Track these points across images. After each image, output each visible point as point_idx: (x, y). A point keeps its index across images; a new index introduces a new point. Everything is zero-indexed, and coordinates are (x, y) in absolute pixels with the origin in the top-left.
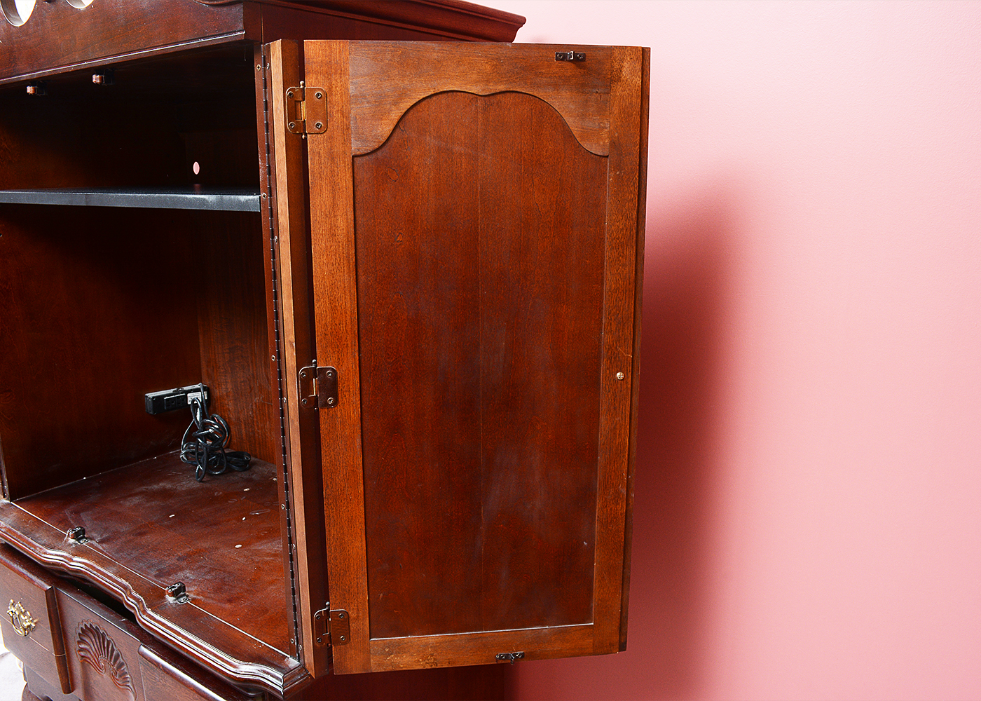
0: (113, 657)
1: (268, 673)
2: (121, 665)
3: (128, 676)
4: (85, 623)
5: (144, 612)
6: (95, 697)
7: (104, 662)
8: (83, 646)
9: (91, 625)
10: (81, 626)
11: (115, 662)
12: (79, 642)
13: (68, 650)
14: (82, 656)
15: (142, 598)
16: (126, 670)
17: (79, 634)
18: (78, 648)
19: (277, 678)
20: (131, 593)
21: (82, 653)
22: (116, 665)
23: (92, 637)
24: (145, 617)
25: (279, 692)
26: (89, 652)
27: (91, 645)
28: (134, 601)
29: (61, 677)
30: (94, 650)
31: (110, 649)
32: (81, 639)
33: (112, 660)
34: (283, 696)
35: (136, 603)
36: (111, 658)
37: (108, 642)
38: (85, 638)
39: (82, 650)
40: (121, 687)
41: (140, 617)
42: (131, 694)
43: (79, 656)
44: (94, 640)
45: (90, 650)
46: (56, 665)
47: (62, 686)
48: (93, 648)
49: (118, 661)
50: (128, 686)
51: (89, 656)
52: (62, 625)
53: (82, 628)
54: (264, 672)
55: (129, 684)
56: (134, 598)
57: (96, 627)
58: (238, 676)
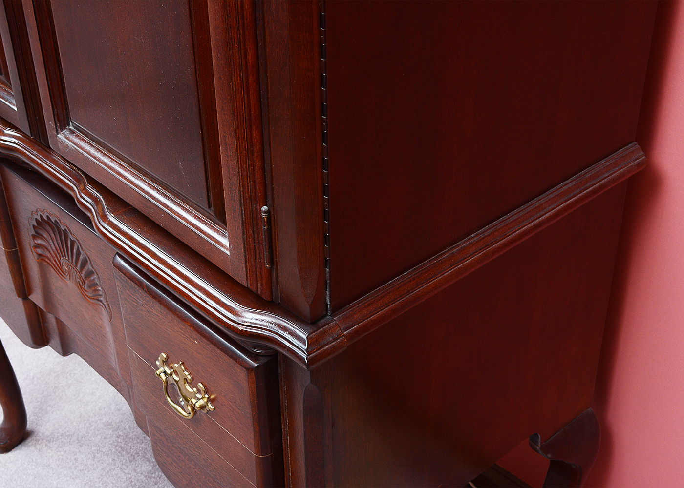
0: (80, 262)
1: (285, 329)
2: (90, 274)
3: (100, 288)
4: (39, 213)
5: (104, 218)
6: (59, 307)
7: (68, 265)
8: (39, 241)
9: (48, 217)
10: (35, 216)
11: (82, 267)
12: (34, 237)
13: (20, 244)
14: (40, 255)
15: (101, 197)
16: (97, 281)
17: (34, 226)
18: (33, 244)
19: (299, 338)
20: (85, 188)
21: (39, 251)
22: (84, 272)
23: (51, 232)
24: (106, 226)
25: (301, 359)
26: (48, 250)
27: (49, 242)
28: (89, 200)
29: (14, 277)
30: (54, 248)
31: (75, 250)
32: (36, 233)
33: (79, 265)
34: (308, 365)
35: (92, 203)
36: (77, 262)
37: (73, 242)
38: (41, 232)
39: (37, 246)
40: (92, 301)
41: (99, 224)
42: (104, 312)
43: (35, 254)
44: (53, 235)
45: (49, 248)
46: (6, 262)
47: (16, 288)
48: (53, 246)
49: (86, 268)
50: (101, 301)
51: (48, 255)
52: (11, 212)
53: (36, 219)
54: (279, 326)
55: (102, 299)
56: (90, 195)
57: (55, 221)
58: (241, 328)
